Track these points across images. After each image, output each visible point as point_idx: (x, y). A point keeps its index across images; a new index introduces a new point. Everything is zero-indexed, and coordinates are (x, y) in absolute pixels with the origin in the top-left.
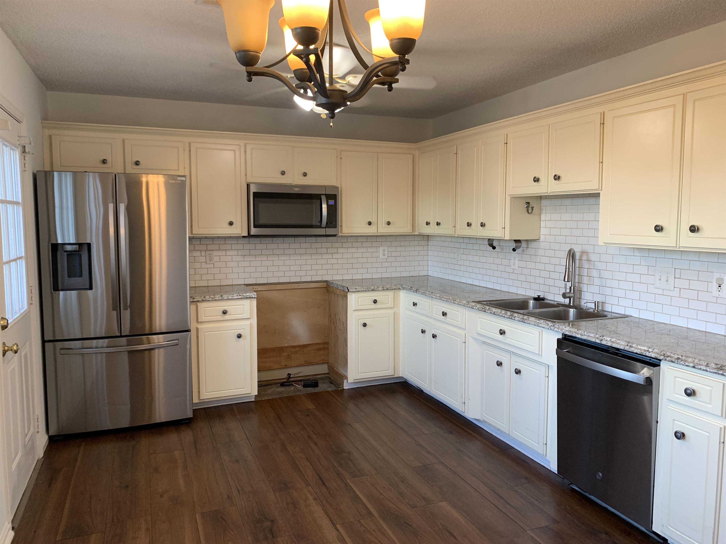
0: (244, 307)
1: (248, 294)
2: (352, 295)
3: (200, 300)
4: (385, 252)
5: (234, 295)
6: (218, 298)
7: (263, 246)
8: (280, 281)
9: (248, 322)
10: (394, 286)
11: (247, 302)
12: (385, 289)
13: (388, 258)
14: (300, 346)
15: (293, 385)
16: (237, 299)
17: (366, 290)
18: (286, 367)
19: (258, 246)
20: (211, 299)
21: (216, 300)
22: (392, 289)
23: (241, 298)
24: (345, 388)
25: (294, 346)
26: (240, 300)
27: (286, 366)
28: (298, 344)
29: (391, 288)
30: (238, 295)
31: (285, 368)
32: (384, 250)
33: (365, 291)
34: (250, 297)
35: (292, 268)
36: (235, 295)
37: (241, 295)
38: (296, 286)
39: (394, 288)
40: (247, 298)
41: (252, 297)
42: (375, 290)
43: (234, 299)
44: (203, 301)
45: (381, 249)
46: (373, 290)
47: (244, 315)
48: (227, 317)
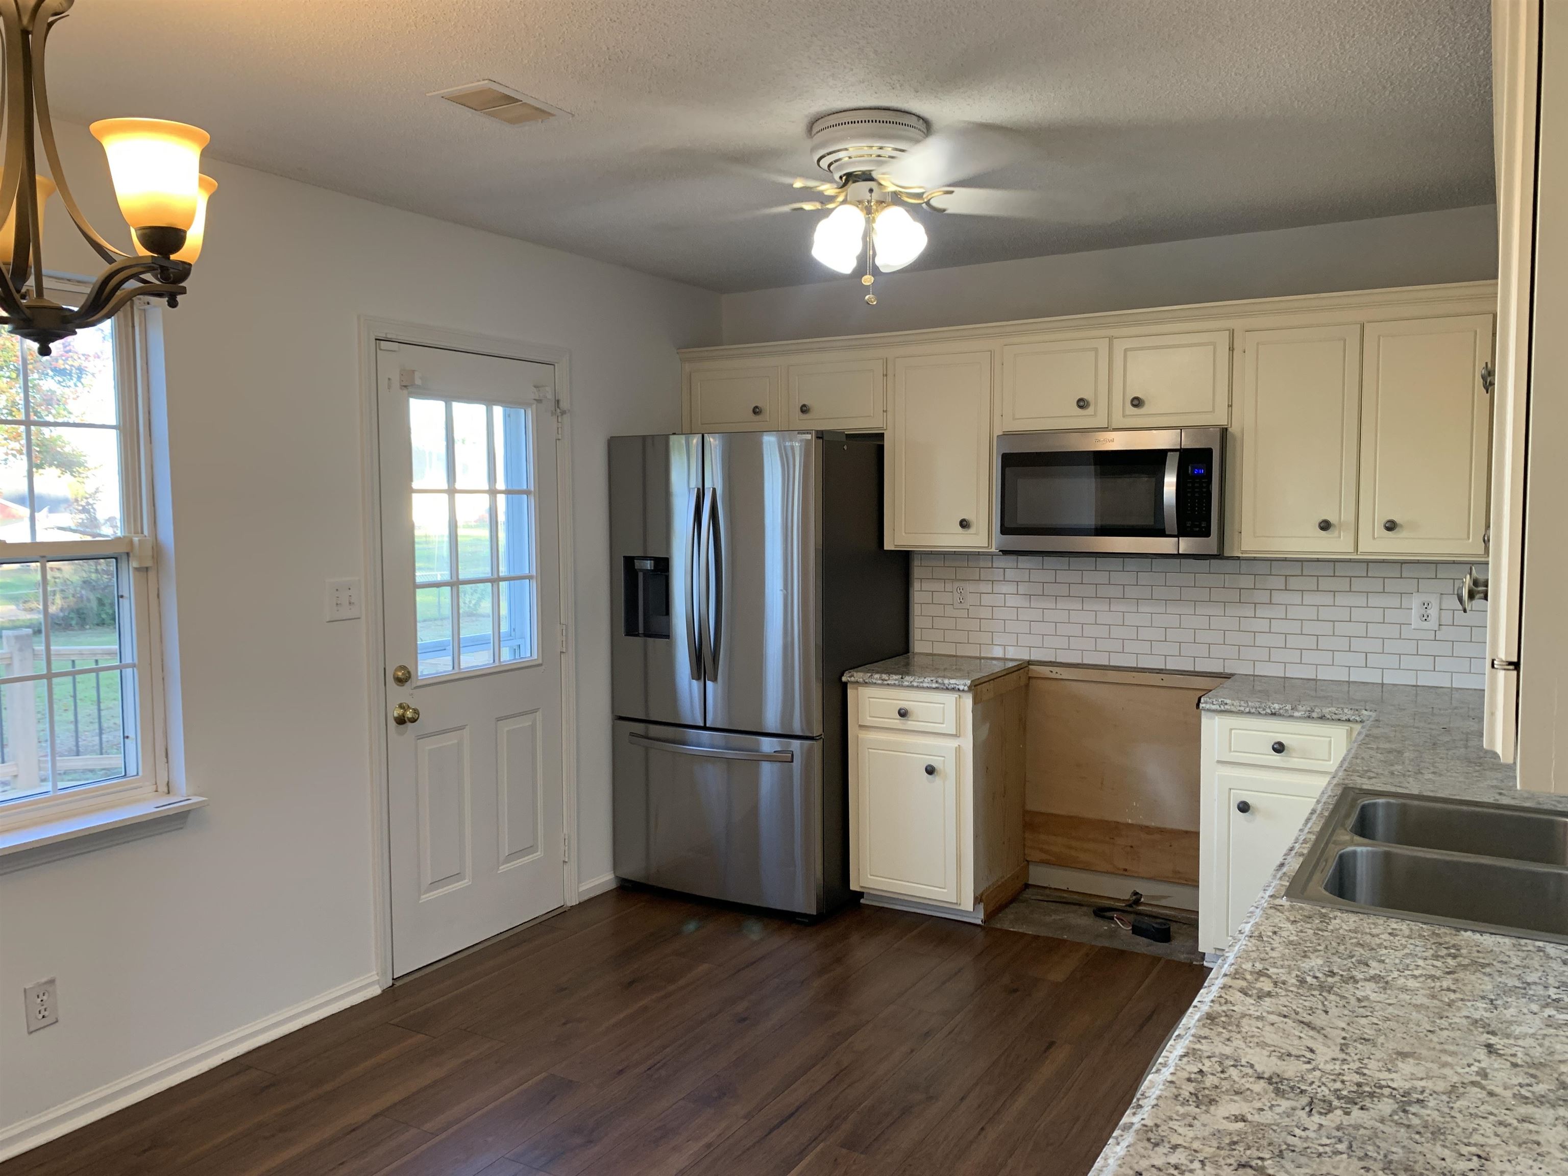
0: (944, 707)
1: (952, 681)
2: (1214, 718)
3: (861, 680)
4: (1429, 612)
5: (926, 680)
6: (893, 682)
7: (1074, 576)
8: (1113, 663)
9: (953, 743)
10: (1350, 712)
11: (951, 698)
12: (1315, 715)
13: (1439, 630)
14: (1161, 831)
15: (1113, 919)
16: (928, 688)
17: (1253, 710)
18: (1125, 873)
19: (1062, 576)
20: (880, 682)
21: (888, 684)
22: (1339, 720)
23: (937, 688)
24: (1205, 964)
25: (1147, 827)
26: (933, 690)
27: (1125, 870)
28: (1159, 825)
29: (1334, 717)
30: (934, 681)
31: (1122, 875)
32: (1426, 605)
33: (1249, 713)
34: (953, 689)
35: (1145, 634)
36: (928, 680)
37: (940, 680)
38: (1155, 679)
39: (1346, 717)
40: (947, 689)
41: (959, 689)
42: (1280, 715)
43: (923, 688)
44: (866, 683)
45: (1415, 602)
46: (1273, 714)
47: (944, 725)
48: (910, 724)
